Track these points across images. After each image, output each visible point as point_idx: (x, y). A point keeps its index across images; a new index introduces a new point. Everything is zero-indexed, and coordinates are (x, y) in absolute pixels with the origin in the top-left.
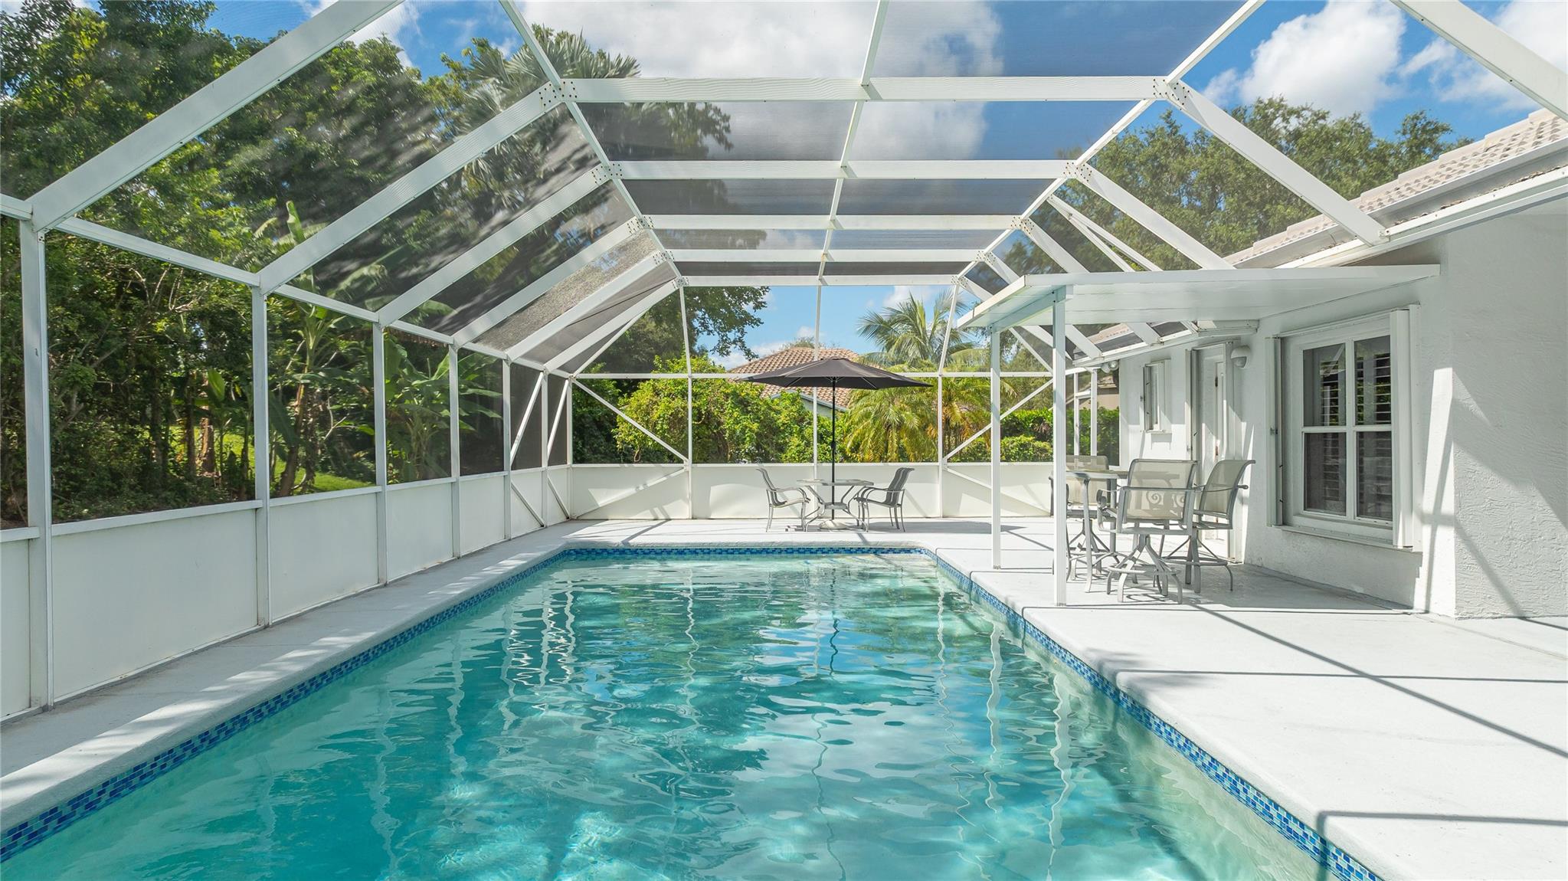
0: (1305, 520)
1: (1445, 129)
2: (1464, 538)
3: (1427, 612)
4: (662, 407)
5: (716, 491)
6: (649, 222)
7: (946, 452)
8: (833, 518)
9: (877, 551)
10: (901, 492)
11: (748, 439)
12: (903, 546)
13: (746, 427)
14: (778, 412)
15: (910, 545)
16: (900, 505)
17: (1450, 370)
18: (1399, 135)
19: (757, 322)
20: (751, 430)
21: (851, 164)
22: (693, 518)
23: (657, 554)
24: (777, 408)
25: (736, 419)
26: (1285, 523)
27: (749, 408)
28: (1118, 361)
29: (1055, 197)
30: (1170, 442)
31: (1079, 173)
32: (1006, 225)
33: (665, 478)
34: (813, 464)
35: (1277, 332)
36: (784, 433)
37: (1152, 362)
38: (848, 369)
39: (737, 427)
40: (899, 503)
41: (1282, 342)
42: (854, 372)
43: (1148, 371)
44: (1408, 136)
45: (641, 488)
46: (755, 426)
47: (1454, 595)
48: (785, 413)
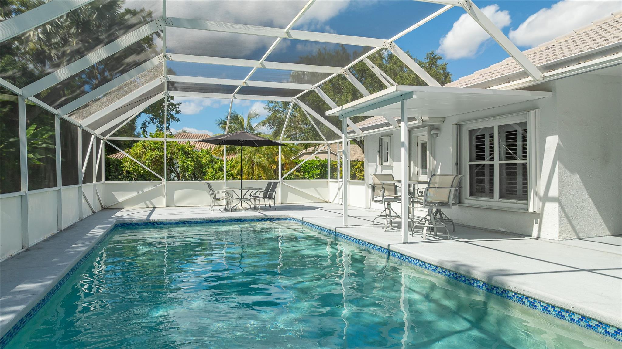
0: (470, 201)
1: (441, 58)
2: (562, 207)
3: (538, 237)
4: (148, 154)
5: (178, 194)
6: (169, 56)
7: (282, 175)
8: (241, 205)
9: (271, 219)
10: (274, 193)
11: (190, 170)
12: (283, 217)
13: (189, 164)
14: (202, 158)
15: (286, 216)
16: (274, 199)
17: (557, 136)
18: (426, 59)
19: (177, 120)
20: (191, 166)
21: (290, 31)
22: (167, 207)
23: (164, 224)
24: (201, 156)
25: (184, 161)
26: (460, 203)
27: (189, 156)
28: (364, 136)
29: (367, 59)
30: (392, 169)
31: (389, 46)
32: (335, 71)
33: (154, 187)
34: (224, 181)
35: (456, 122)
36: (205, 167)
37: (382, 136)
38: (251, 137)
39: (185, 164)
40: (273, 197)
41: (459, 127)
42: (255, 138)
43: (381, 140)
44: (429, 60)
45: (141, 192)
46: (193, 164)
47: (558, 231)
48: (205, 158)
